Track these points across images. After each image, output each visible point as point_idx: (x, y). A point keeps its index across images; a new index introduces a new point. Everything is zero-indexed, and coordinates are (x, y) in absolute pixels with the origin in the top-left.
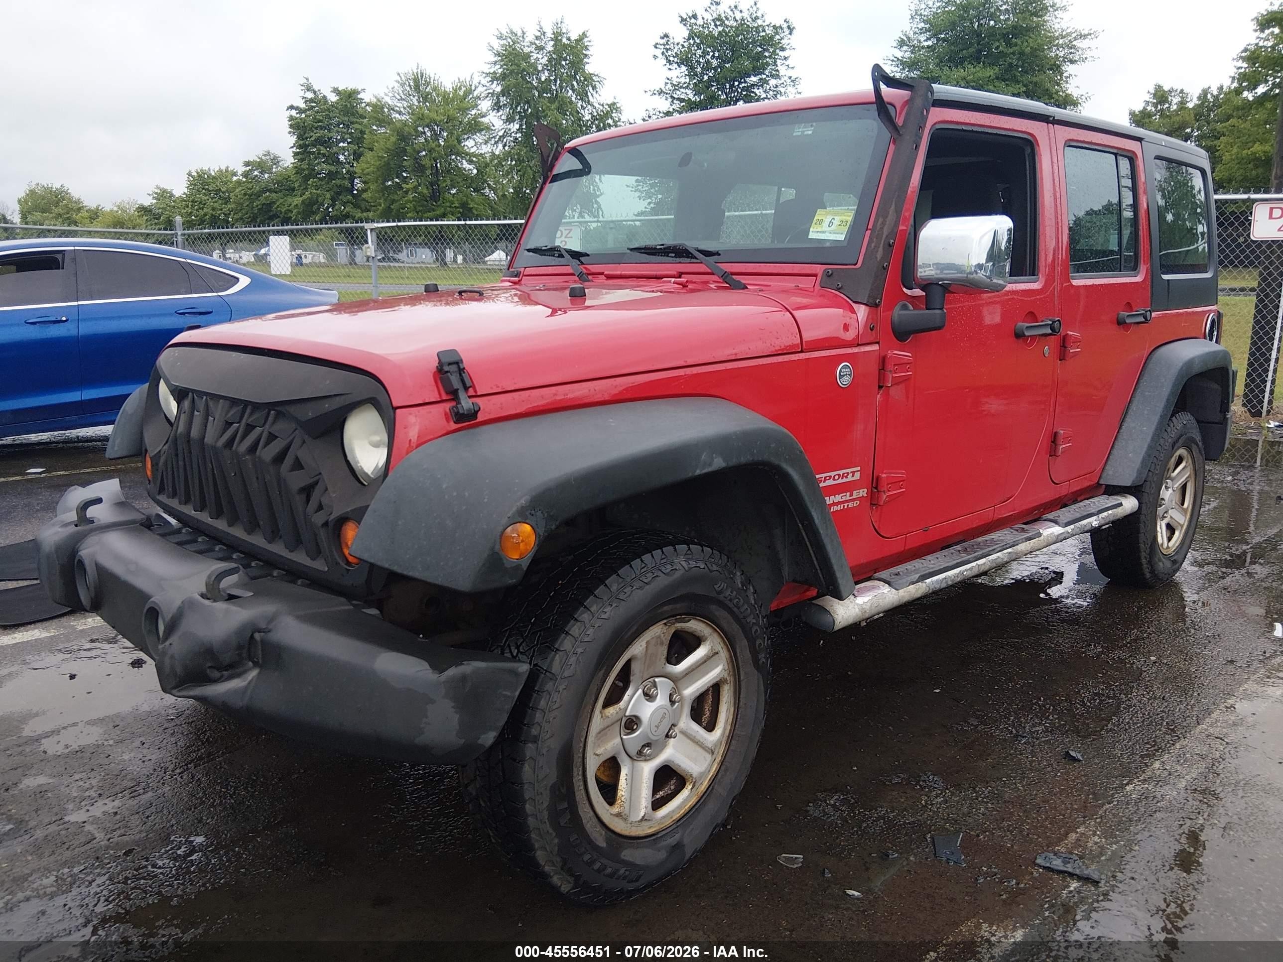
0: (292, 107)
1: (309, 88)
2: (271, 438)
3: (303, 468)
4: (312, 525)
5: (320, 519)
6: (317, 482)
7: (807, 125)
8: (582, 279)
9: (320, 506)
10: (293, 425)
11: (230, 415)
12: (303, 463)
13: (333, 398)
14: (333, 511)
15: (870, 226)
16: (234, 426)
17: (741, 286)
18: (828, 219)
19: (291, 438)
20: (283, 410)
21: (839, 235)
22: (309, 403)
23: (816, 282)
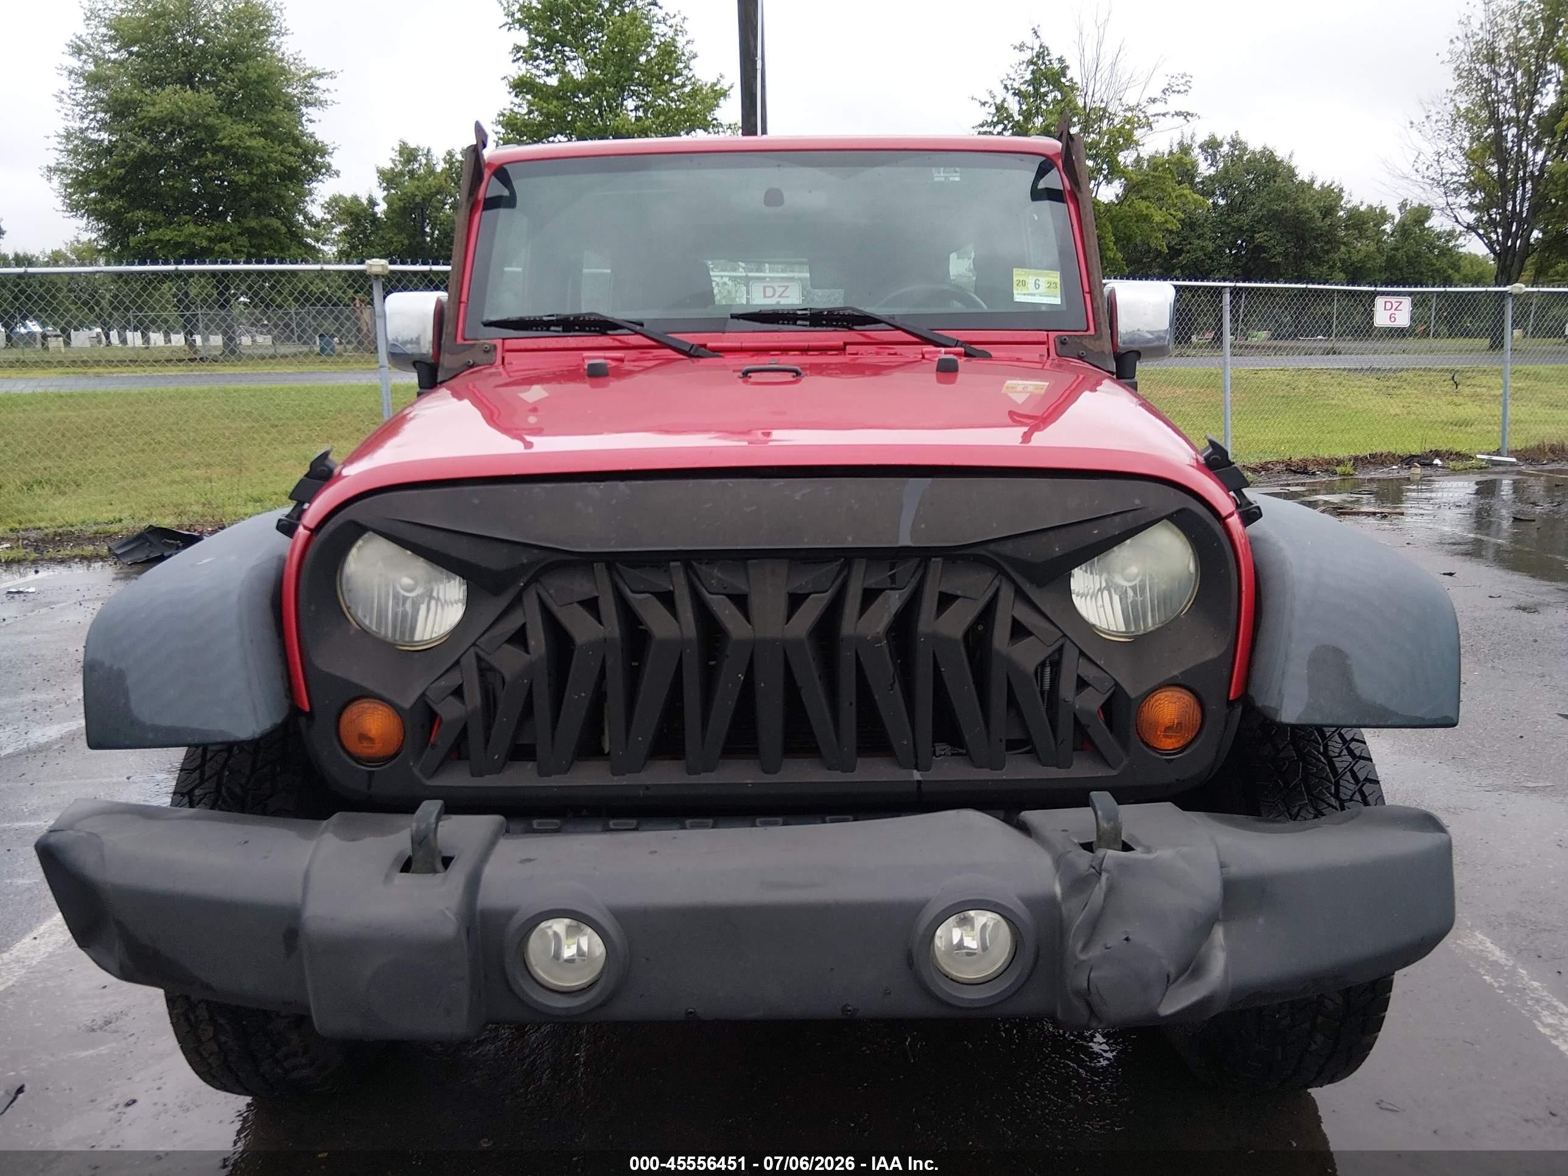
2: (946, 600)
3: (1030, 634)
4: (1074, 714)
5: (1091, 702)
6: (1060, 650)
7: (948, 169)
8: (693, 353)
9: (1082, 684)
10: (989, 574)
11: (802, 582)
12: (1030, 628)
13: (1108, 519)
14: (1117, 684)
15: (1087, 289)
16: (813, 598)
17: (987, 356)
18: (1031, 281)
19: (989, 594)
20: (982, 552)
21: (1052, 299)
22: (1050, 533)
23: (1048, 350)
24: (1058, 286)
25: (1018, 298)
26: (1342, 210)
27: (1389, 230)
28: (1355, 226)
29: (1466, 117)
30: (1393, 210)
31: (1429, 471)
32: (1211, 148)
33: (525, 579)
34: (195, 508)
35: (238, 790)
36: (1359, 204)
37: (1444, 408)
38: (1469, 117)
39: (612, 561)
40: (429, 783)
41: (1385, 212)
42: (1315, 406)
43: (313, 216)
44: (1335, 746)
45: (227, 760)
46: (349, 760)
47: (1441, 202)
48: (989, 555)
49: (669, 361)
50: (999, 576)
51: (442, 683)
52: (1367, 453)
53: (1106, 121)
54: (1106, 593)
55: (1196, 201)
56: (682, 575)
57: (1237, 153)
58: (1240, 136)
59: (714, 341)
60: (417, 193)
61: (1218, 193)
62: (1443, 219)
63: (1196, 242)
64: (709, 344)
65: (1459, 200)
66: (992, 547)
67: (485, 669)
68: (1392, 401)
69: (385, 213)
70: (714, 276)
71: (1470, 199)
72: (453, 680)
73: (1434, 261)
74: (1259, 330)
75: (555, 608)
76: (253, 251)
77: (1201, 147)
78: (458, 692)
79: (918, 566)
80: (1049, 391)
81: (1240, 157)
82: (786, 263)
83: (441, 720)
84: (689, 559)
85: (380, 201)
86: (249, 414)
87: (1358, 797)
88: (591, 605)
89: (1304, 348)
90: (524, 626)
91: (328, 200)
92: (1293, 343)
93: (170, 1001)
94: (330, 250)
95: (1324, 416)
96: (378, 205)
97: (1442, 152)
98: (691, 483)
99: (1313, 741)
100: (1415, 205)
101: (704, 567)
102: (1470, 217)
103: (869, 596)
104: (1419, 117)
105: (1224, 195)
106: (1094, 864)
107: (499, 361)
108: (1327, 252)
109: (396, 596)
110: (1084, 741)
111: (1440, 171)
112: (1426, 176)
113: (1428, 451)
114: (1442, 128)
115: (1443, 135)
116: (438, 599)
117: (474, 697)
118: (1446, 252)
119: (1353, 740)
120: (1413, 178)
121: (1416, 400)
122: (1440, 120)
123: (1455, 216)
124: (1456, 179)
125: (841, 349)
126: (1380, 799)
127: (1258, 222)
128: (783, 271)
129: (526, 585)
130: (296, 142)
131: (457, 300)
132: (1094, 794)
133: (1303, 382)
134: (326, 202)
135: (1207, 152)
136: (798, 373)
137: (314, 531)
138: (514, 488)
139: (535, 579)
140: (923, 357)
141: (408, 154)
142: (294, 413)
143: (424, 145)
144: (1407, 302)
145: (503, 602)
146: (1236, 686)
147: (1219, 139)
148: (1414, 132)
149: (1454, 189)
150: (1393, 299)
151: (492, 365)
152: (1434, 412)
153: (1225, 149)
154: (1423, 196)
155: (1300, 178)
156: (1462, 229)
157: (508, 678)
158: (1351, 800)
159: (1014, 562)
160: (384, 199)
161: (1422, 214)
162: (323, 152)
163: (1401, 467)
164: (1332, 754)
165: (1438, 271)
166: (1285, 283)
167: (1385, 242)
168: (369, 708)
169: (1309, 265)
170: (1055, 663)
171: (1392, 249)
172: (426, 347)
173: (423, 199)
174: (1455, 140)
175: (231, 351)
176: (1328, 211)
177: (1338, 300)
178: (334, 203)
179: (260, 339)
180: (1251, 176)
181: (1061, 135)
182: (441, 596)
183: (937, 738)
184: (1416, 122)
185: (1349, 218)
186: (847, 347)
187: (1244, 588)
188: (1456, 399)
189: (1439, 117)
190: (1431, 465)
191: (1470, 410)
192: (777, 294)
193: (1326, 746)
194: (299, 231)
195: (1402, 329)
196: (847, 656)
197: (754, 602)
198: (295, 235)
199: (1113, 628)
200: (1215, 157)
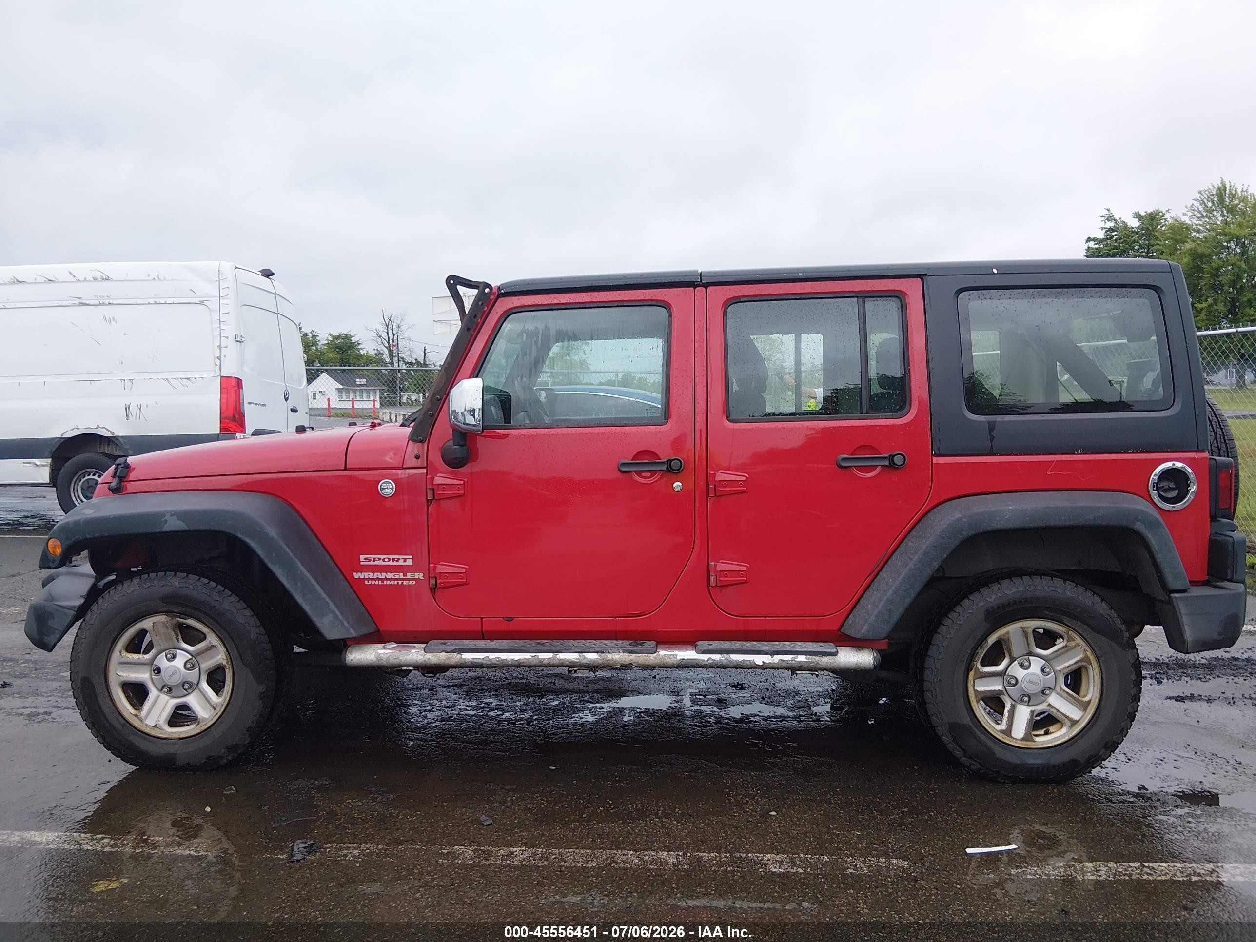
0: (1089, 240)
1: (1110, 218)
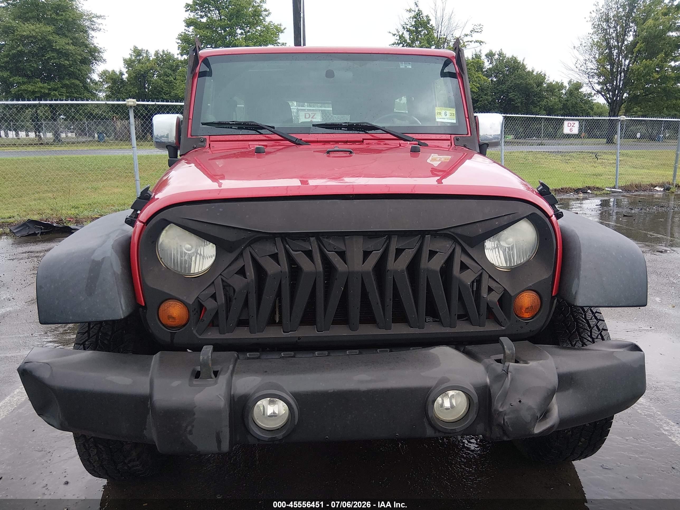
2: (432, 253)
3: (468, 268)
4: (487, 304)
5: (494, 297)
6: (481, 275)
7: (406, 63)
8: (298, 143)
9: (490, 290)
10: (450, 242)
11: (370, 245)
12: (468, 265)
13: (502, 217)
14: (505, 290)
15: (467, 116)
16: (374, 253)
17: (426, 145)
18: (443, 112)
19: (451, 251)
20: (448, 232)
21: (453, 120)
22: (478, 224)
23: (451, 143)
24: (455, 115)
25: (438, 120)
26: (545, 84)
27: (564, 93)
28: (551, 91)
29: (597, 45)
30: (566, 84)
31: (586, 195)
32: (490, 56)
33: (245, 245)
34: (48, 211)
35: (106, 342)
36: (552, 81)
37: (590, 168)
38: (598, 45)
39: (285, 237)
40: (200, 337)
41: (563, 85)
42: (536, 168)
43: (94, 80)
44: (589, 315)
45: (100, 328)
46: (163, 327)
47: (587, 81)
48: (450, 233)
49: (289, 146)
50: (455, 243)
51: (206, 292)
52: (560, 187)
53: (446, 44)
54: (497, 249)
55: (484, 79)
56: (316, 243)
57: (501, 58)
58: (503, 51)
59: (305, 137)
60: (142, 70)
61: (493, 75)
62: (587, 88)
63: (484, 97)
64: (303, 139)
65: (594, 80)
66: (452, 230)
67: (226, 286)
68: (568, 166)
69: (127, 78)
70: (293, 109)
71: (598, 80)
72: (211, 291)
73: (583, 106)
74: (509, 135)
75: (257, 258)
76: (68, 94)
77: (486, 55)
78: (214, 297)
79: (420, 239)
80: (451, 161)
81: (503, 60)
82: (321, 103)
83: (205, 308)
84: (318, 236)
85: (125, 73)
86: (68, 169)
87: (600, 337)
88: (275, 257)
89: (529, 143)
90: (244, 266)
91: (101, 72)
92: (524, 141)
93: (76, 438)
94: (102, 95)
95: (540, 172)
96: (124, 75)
97: (587, 59)
98: (318, 202)
99: (580, 313)
100: (575, 82)
101: (326, 240)
102: (598, 87)
103: (399, 252)
104: (577, 44)
105: (496, 77)
106: (504, 369)
107: (208, 146)
108: (539, 102)
109: (181, 253)
110: (491, 315)
111: (586, 67)
112: (580, 69)
113: (585, 187)
114: (587, 49)
115: (587, 52)
116: (200, 255)
117: (221, 299)
118: (588, 102)
119: (596, 312)
120: (575, 70)
121: (578, 165)
122: (586, 46)
123: (593, 87)
124: (593, 71)
125: (361, 142)
126: (609, 338)
127: (510, 88)
128: (321, 107)
129: (245, 248)
130: (86, 46)
131: (187, 119)
132: (502, 338)
133: (530, 157)
134: (100, 74)
135: (489, 58)
136: (351, 152)
137: (146, 223)
138: (238, 204)
139: (249, 245)
140: (400, 145)
141: (138, 52)
142: (89, 168)
143: (145, 48)
144: (577, 123)
145: (233, 256)
146: (555, 291)
147: (494, 52)
148: (575, 51)
149: (592, 75)
150: (571, 122)
151: (204, 147)
152: (586, 170)
153: (496, 56)
154: (579, 78)
155: (528, 70)
156: (595, 92)
157: (237, 290)
158: (597, 338)
159: (462, 237)
160: (126, 72)
161: (578, 86)
162: (99, 52)
163: (574, 194)
164: (587, 318)
165: (584, 110)
166: (521, 115)
167: (563, 98)
168: (172, 304)
169: (531, 107)
170: (479, 281)
171: (566, 101)
172: (172, 138)
173: (145, 72)
174: (592, 54)
175: (57, 140)
176: (540, 84)
177: (544, 122)
178: (104, 73)
179: (69, 135)
180: (507, 69)
181: (456, 48)
182: (202, 253)
183: (428, 313)
184: (576, 46)
185: (548, 88)
186: (364, 141)
187: (559, 248)
188: (594, 165)
189: (586, 45)
190: (587, 193)
191: (600, 169)
192: (311, 117)
193: (585, 315)
194: (88, 86)
195: (575, 135)
196: (389, 278)
197: (348, 255)
198: (86, 88)
199: (501, 265)
200: (492, 60)
